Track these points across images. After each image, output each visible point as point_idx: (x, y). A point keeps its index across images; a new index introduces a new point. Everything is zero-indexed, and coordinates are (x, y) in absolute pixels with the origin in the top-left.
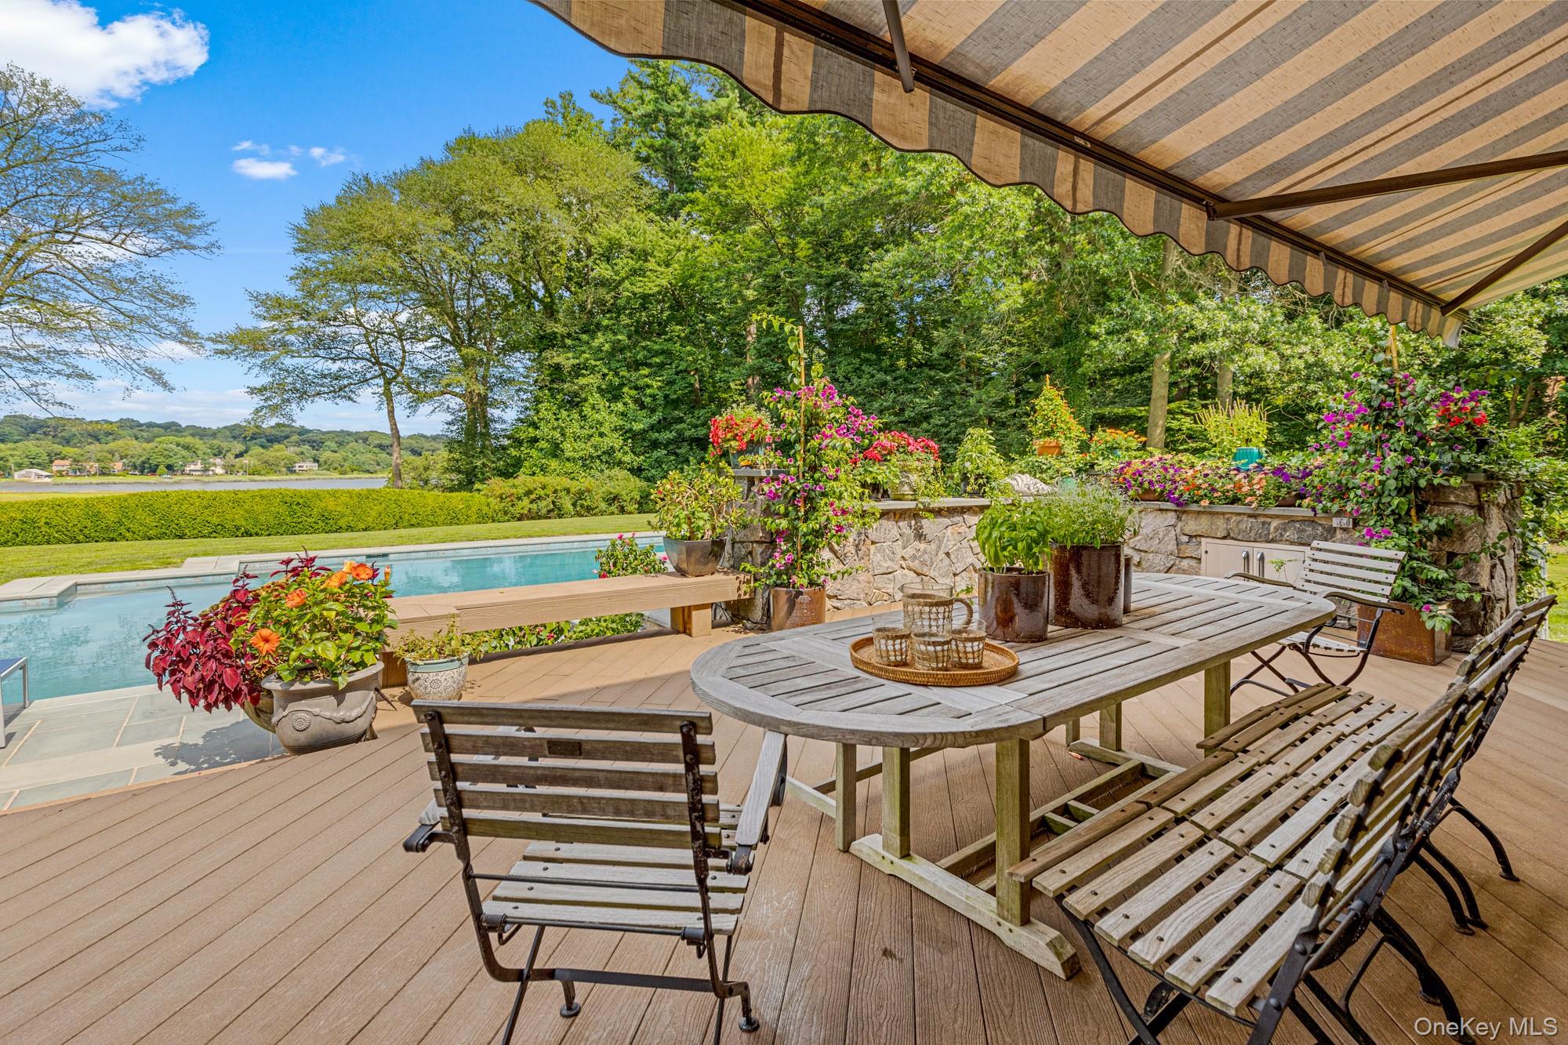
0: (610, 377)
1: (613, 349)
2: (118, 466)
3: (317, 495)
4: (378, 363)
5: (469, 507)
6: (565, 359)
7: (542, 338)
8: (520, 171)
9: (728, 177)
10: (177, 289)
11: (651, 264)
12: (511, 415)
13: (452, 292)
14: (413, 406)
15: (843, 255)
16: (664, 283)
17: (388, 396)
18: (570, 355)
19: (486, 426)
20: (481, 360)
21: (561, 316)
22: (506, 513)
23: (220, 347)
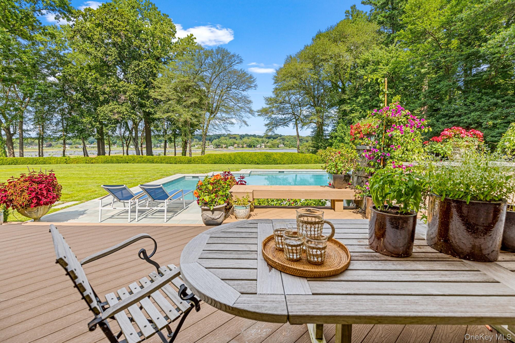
0: (362, 113)
1: (364, 101)
2: (245, 146)
3: (272, 154)
4: (294, 114)
5: (312, 158)
6: (347, 108)
7: (340, 101)
8: (335, 41)
9: (416, 19)
10: (249, 99)
11: (381, 66)
12: (330, 129)
13: (314, 89)
14: (302, 127)
15: (477, 42)
16: (385, 72)
17: (296, 124)
18: (349, 106)
19: (322, 132)
20: (321, 111)
21: (347, 92)
22: (323, 161)
23: (259, 113)
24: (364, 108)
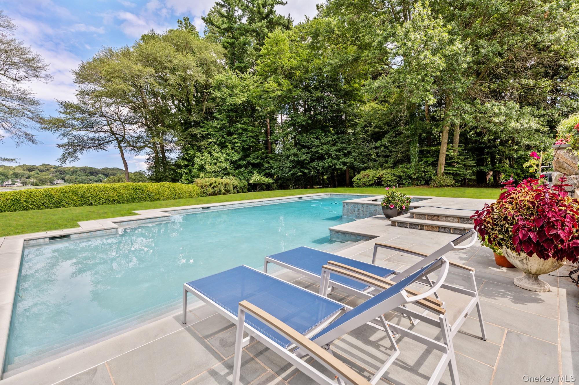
0: (220, 139)
1: (222, 127)
4: (114, 134)
7: (186, 123)
11: (237, 92)
16: (244, 99)
17: (120, 148)
19: (166, 160)
21: (193, 114)
22: (204, 193)
24: (222, 134)
